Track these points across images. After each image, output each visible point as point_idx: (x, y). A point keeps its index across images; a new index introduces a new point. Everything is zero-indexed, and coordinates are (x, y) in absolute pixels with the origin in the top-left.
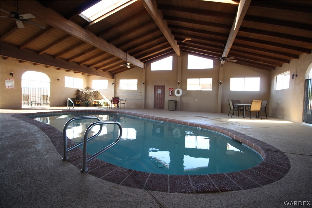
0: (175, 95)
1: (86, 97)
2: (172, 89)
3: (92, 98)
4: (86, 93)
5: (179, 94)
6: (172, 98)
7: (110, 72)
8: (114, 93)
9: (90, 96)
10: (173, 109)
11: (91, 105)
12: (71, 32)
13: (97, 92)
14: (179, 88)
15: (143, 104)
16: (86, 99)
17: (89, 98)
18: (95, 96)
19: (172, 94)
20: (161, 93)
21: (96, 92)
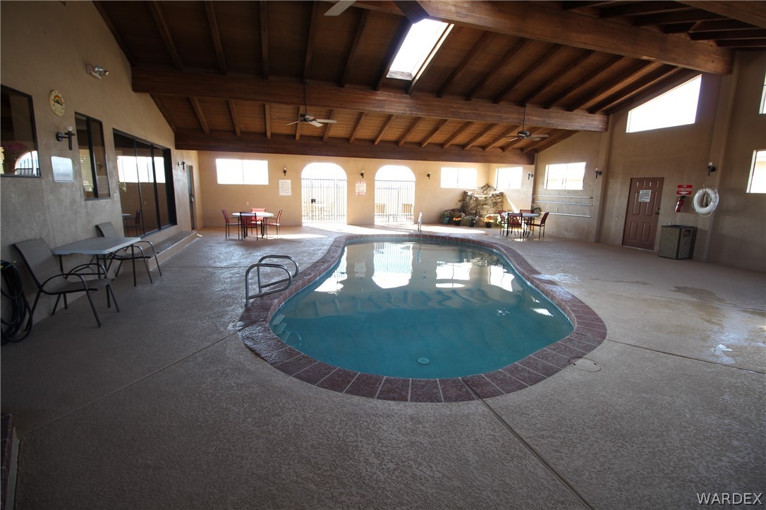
0: (694, 210)
1: (477, 206)
2: (689, 189)
3: (488, 209)
4: (477, 199)
5: (707, 205)
6: (682, 219)
7: (522, 149)
8: (531, 200)
9: (485, 204)
10: (674, 256)
11: (482, 224)
12: (382, 110)
13: (502, 195)
14: (711, 187)
15: (594, 230)
16: (476, 212)
17: (482, 209)
18: (495, 204)
19: (685, 203)
20: (648, 201)
21: (498, 196)
